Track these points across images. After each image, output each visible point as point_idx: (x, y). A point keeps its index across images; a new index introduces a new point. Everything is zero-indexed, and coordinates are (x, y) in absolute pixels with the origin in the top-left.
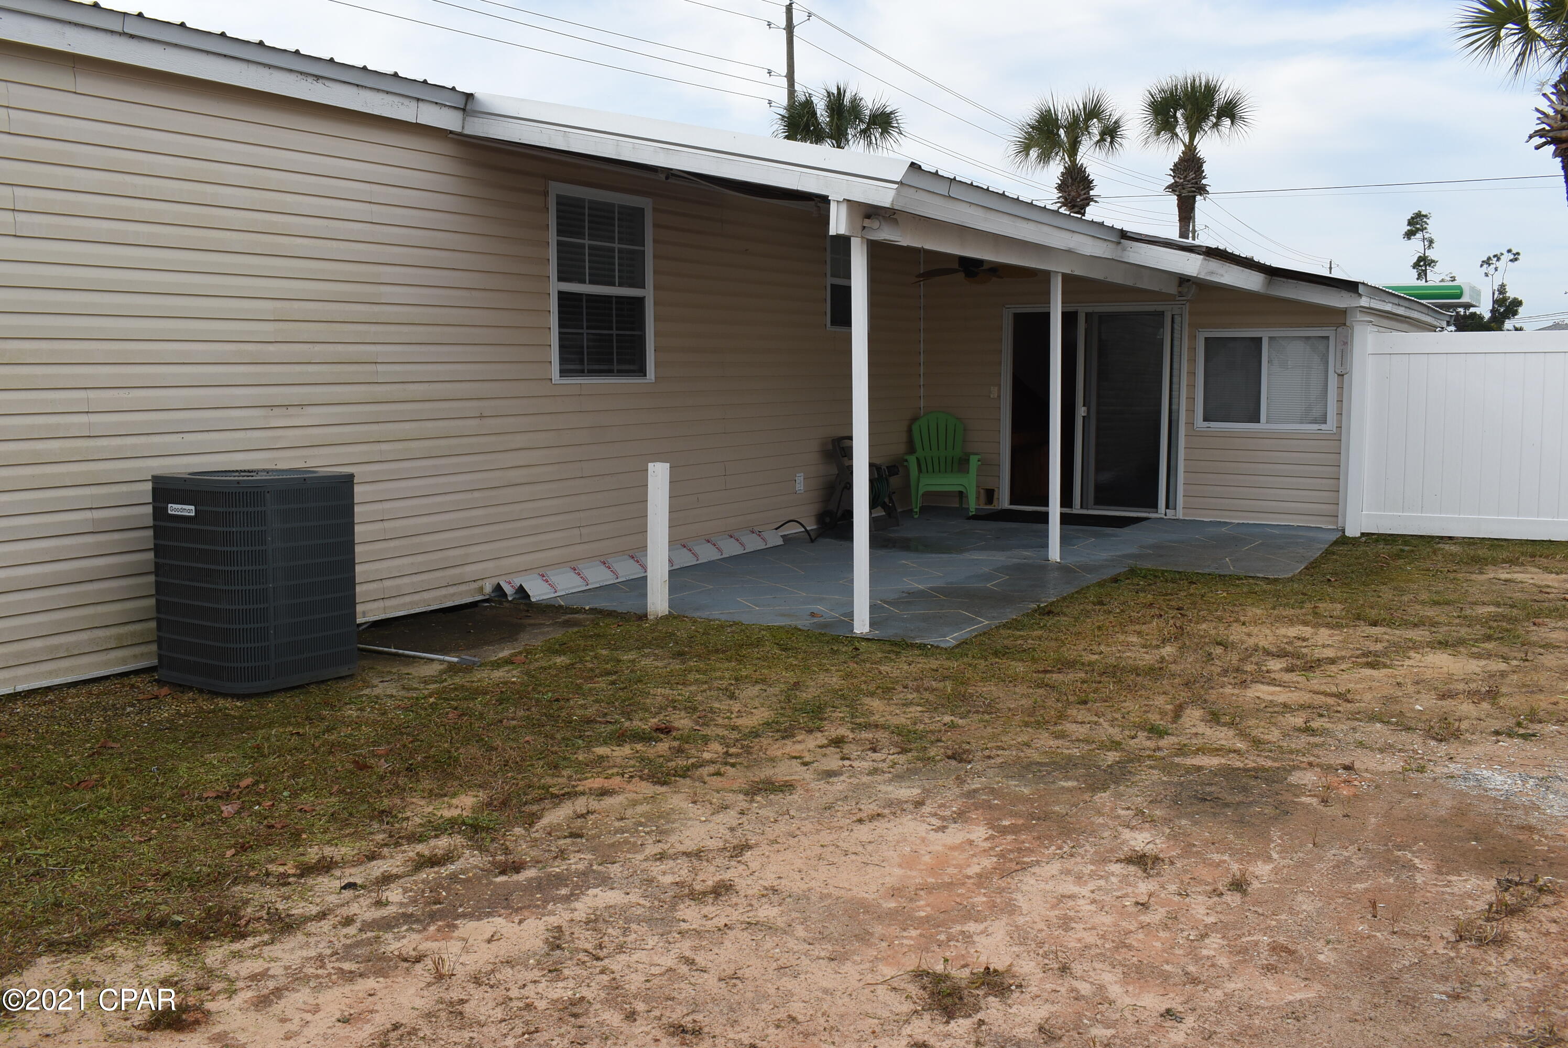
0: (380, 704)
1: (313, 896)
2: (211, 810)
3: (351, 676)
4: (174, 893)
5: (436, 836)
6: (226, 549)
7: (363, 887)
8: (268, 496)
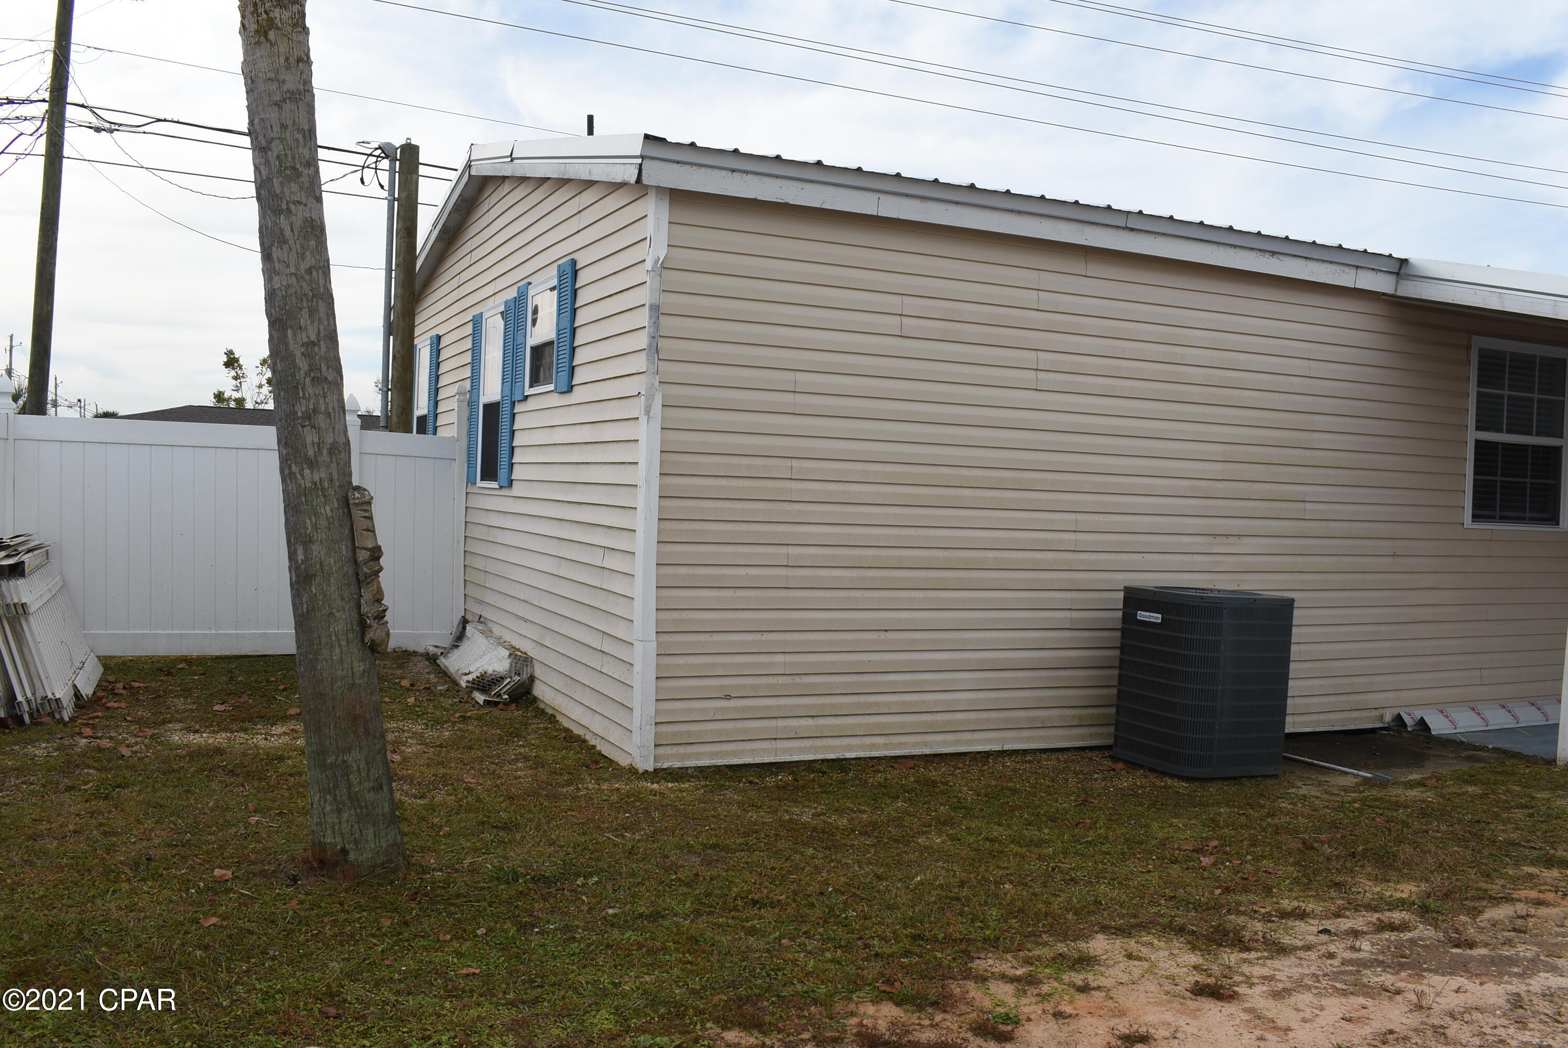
0: (1309, 802)
1: (1295, 933)
2: (1190, 859)
3: (1276, 776)
4: (1182, 911)
5: (1389, 910)
6: (1186, 652)
7: (1336, 935)
8: (1225, 611)
